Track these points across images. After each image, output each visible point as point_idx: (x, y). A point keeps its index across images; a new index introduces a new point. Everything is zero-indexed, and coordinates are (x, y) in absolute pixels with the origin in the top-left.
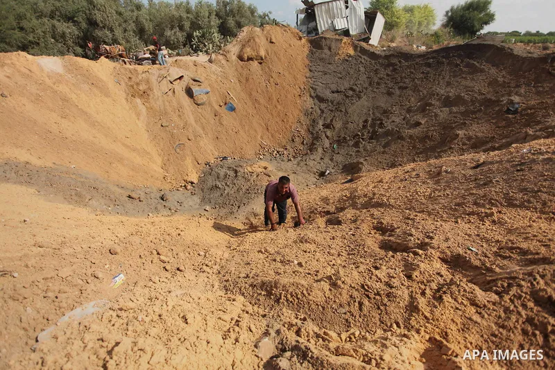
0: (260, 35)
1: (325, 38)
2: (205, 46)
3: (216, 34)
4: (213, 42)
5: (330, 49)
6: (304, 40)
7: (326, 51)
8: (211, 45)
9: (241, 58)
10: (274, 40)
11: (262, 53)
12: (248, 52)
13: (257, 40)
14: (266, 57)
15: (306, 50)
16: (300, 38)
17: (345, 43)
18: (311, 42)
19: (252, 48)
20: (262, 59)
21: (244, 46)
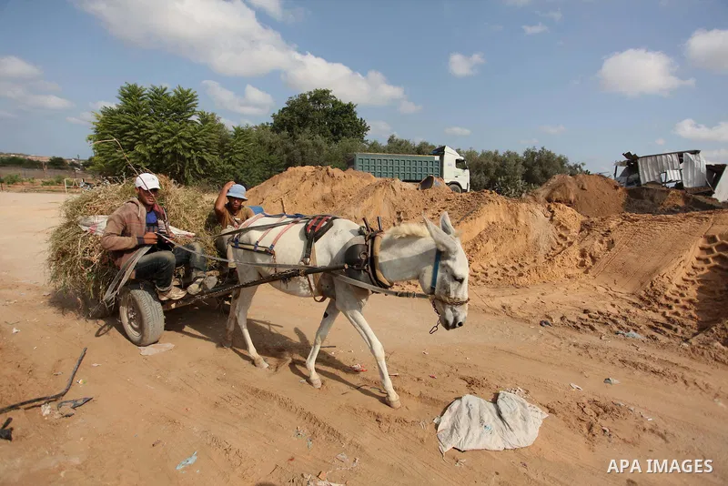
0: (571, 181)
1: (648, 189)
2: (508, 190)
3: (520, 181)
4: (516, 188)
5: (652, 199)
6: (620, 190)
7: (647, 201)
8: (513, 190)
9: (549, 200)
10: (586, 187)
11: (572, 197)
12: (558, 195)
13: (568, 186)
14: (575, 201)
15: (622, 199)
16: (616, 188)
17: (673, 195)
18: (629, 192)
19: (562, 192)
20: (570, 202)
21: (553, 190)
